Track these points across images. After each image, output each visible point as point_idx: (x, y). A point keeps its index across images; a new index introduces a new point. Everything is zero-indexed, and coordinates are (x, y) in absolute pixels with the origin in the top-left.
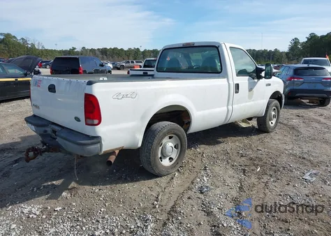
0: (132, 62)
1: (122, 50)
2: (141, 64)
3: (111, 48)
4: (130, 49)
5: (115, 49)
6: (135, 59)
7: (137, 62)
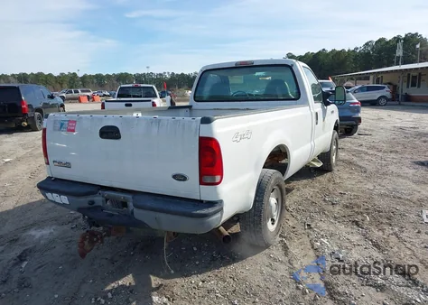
0: (76, 92)
1: (50, 75)
2: (88, 94)
3: (32, 74)
4: (62, 74)
5: (40, 75)
6: (72, 87)
7: (82, 91)
